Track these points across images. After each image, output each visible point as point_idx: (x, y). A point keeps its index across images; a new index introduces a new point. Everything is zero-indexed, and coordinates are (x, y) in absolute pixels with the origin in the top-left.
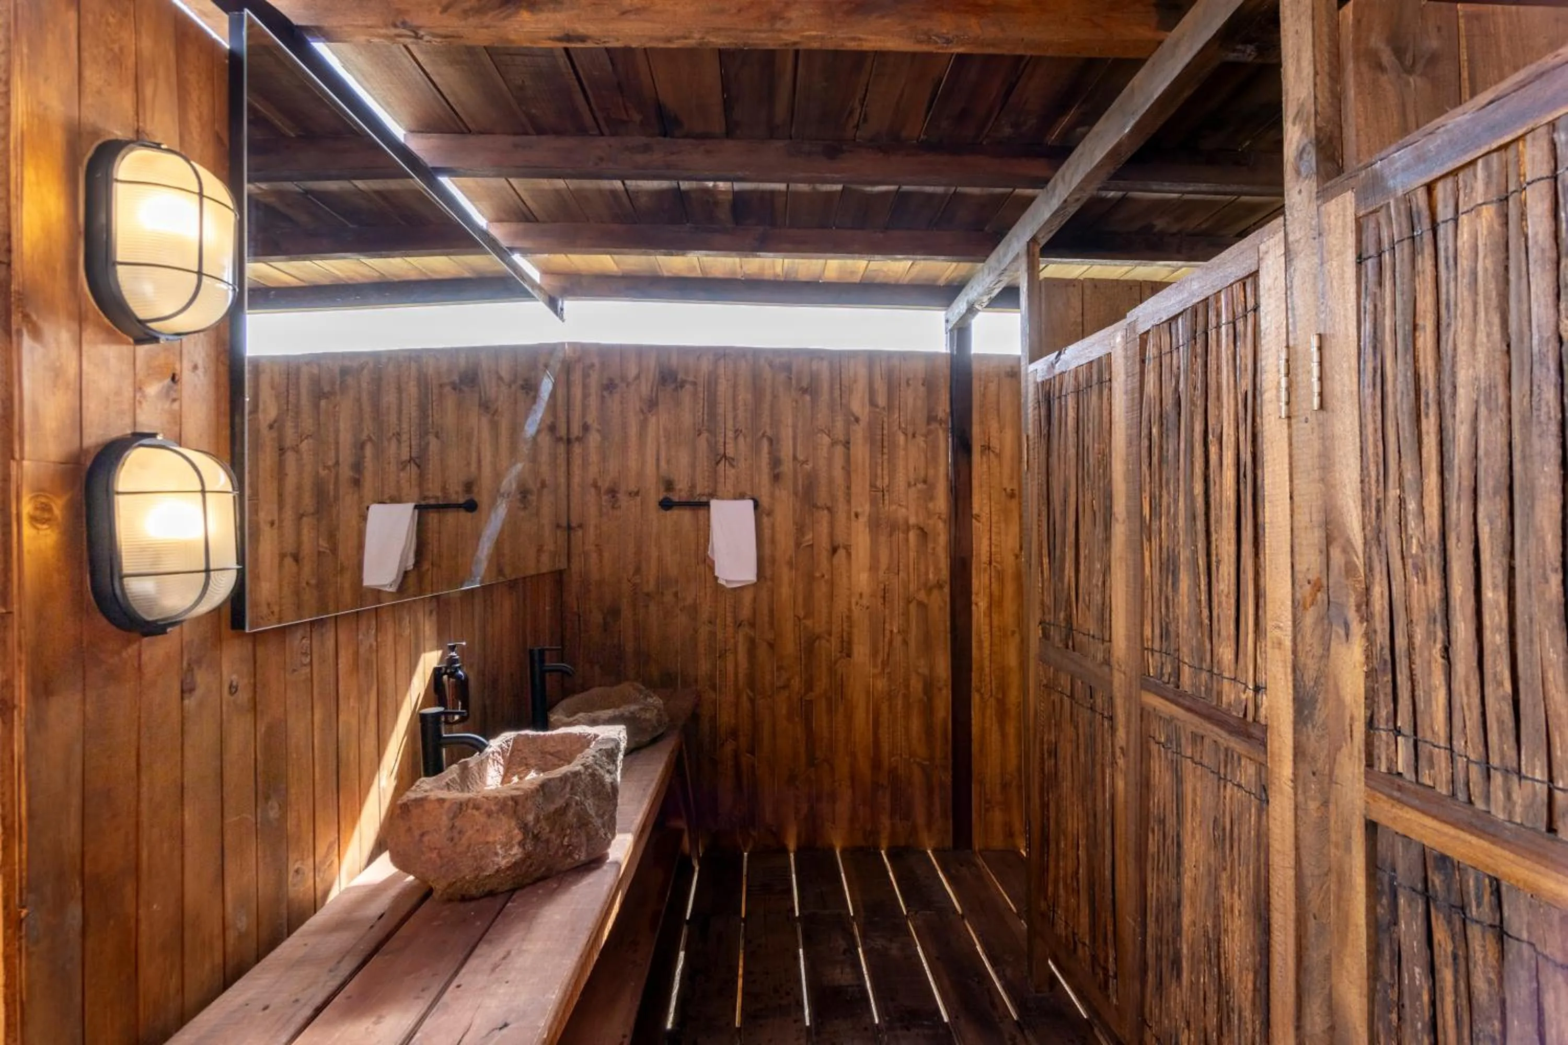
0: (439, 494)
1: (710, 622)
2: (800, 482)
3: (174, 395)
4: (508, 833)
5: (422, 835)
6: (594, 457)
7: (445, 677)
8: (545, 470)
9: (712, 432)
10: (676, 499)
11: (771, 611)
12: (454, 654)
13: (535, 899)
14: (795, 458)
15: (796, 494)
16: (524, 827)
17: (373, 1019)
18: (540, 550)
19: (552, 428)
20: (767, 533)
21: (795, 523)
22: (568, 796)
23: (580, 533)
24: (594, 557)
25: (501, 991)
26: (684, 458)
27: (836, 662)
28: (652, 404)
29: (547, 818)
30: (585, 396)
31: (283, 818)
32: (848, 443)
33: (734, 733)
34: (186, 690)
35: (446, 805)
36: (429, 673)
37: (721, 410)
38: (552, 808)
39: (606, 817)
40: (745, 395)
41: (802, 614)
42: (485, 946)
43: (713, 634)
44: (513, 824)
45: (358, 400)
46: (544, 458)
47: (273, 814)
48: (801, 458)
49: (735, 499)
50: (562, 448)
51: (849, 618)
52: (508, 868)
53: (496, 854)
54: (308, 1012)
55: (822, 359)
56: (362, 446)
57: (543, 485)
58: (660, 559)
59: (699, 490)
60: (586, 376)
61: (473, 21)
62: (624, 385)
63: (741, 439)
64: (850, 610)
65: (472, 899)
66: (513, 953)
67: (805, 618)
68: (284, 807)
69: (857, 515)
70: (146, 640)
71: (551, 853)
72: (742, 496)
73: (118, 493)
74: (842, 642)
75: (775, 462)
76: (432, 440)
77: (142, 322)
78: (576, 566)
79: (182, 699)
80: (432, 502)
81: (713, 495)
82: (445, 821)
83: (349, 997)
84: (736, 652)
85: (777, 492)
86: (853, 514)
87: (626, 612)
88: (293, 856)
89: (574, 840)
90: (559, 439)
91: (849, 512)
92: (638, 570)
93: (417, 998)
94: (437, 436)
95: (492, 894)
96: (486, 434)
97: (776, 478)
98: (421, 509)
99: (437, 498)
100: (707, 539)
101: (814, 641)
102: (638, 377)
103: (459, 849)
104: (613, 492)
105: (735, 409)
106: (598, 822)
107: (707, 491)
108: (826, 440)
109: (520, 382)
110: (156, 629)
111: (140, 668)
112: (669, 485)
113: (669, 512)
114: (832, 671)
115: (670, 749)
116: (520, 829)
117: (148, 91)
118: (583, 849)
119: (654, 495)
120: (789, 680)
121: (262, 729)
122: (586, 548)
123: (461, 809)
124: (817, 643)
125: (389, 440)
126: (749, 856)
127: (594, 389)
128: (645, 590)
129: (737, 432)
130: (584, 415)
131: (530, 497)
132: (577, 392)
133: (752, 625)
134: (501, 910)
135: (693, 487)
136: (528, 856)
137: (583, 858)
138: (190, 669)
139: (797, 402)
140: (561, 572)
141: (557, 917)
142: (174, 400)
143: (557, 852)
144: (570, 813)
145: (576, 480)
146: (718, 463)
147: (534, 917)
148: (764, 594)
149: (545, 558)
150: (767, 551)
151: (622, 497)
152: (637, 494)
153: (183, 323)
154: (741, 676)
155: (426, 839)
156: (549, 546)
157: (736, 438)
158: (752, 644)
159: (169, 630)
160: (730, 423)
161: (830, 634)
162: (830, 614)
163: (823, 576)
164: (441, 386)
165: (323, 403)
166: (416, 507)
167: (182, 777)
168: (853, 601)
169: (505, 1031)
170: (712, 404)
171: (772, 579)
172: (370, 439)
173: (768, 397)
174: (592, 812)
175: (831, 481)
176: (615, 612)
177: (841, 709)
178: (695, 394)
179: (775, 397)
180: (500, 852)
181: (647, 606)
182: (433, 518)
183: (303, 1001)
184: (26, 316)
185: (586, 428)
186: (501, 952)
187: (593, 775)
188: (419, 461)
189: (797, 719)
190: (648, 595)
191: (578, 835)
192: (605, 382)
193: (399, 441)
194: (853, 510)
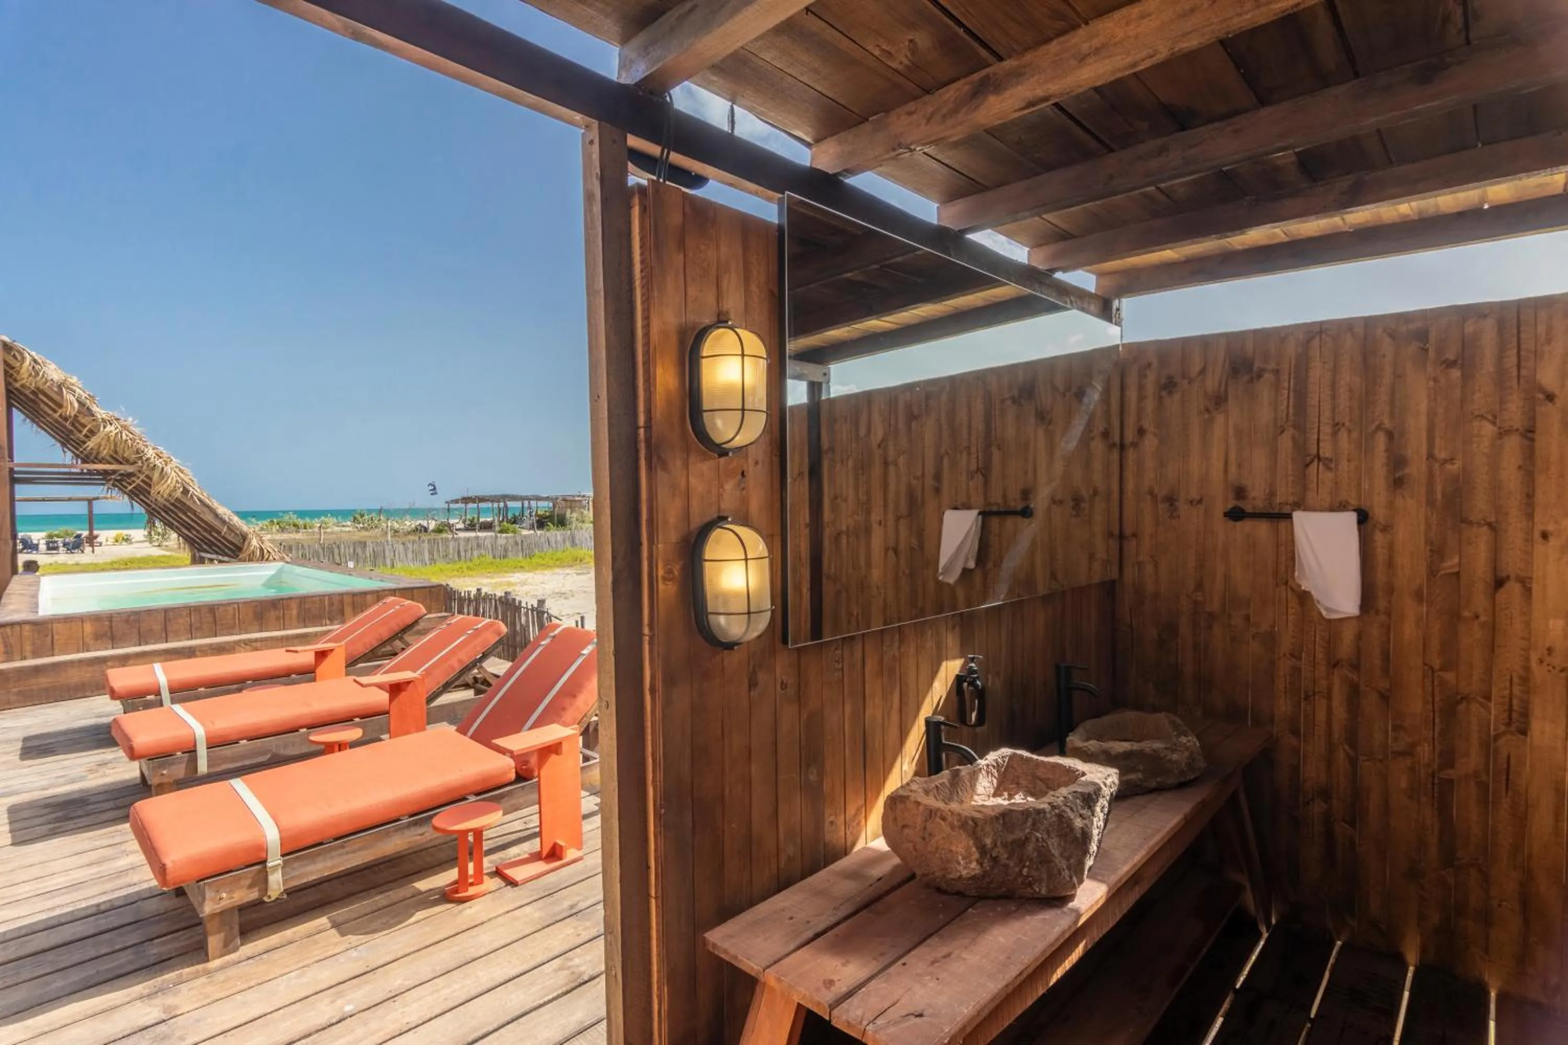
0: (1000, 501)
1: (1292, 655)
2: (1439, 488)
3: (743, 485)
4: (967, 848)
5: (904, 826)
6: (1150, 463)
7: (965, 684)
8: (1098, 478)
9: (1300, 428)
10: (1249, 509)
11: (1386, 656)
12: (973, 665)
13: (991, 914)
14: (1431, 456)
15: (1431, 502)
16: (983, 850)
17: (843, 961)
18: (1091, 557)
19: (1106, 434)
20: (1381, 554)
21: (1428, 542)
22: (1027, 831)
23: (1134, 543)
24: (1149, 569)
25: (931, 985)
26: (1259, 460)
27: (1497, 737)
28: (1219, 401)
29: (1005, 845)
30: (1141, 398)
31: (821, 782)
32: (1532, 430)
33: (1325, 794)
34: (752, 684)
35: (921, 808)
36: (951, 679)
37: (1313, 401)
38: (1010, 838)
39: (1072, 861)
40: (1348, 378)
41: (1436, 663)
42: (936, 939)
43: (1296, 670)
44: (971, 842)
45: (938, 420)
46: (1097, 465)
47: (813, 777)
48: (1442, 455)
49: (1332, 509)
50: (1115, 456)
51: (1525, 680)
52: (970, 878)
53: (959, 864)
54: (810, 934)
55: (1485, 316)
56: (941, 459)
57: (1096, 493)
58: (1227, 577)
59: (1278, 500)
60: (1142, 376)
61: (949, 122)
62: (1186, 382)
63: (1343, 435)
64: (1527, 669)
65: (945, 892)
66: (953, 956)
67: (1441, 670)
68: (821, 774)
69: (1545, 536)
70: (726, 652)
71: (1011, 878)
72: (1339, 507)
73: (706, 560)
74: (1511, 710)
75: (1397, 462)
76: (994, 450)
77: (719, 446)
78: (1130, 573)
79: (750, 691)
80: (994, 509)
81: (1301, 505)
82: (919, 820)
83: (837, 935)
84: (1329, 697)
85: (1399, 502)
86: (1537, 535)
87: (1185, 629)
88: (828, 812)
89: (1034, 873)
90: (1112, 446)
91: (1529, 532)
92: (1199, 586)
93: (875, 959)
94: (999, 449)
95: (960, 894)
96: (1042, 443)
97: (1397, 483)
98: (985, 514)
99: (998, 504)
100: (1292, 557)
101: (1459, 702)
102: (1203, 371)
103: (929, 849)
104: (1171, 500)
105: (1334, 397)
106: (1062, 863)
107: (1291, 499)
108: (1488, 429)
109: (1074, 390)
110: (730, 646)
111: (723, 669)
112: (1240, 492)
113: (1239, 524)
114: (1488, 745)
115: (1199, 799)
116: (977, 848)
117: (725, 283)
118: (1044, 885)
119: (1221, 503)
120: (1413, 745)
121: (805, 716)
122: (1141, 558)
123: (931, 816)
124: (1462, 707)
125: (961, 452)
126: (1342, 947)
127: (1150, 389)
128: (1208, 609)
129: (1336, 426)
130: (1139, 417)
131: (1083, 505)
132: (1132, 395)
133: (1356, 667)
134: (963, 912)
135: (1272, 494)
136: (985, 874)
137: (1044, 892)
138: (754, 673)
139: (1436, 380)
140: (1113, 583)
141: (1001, 939)
142: (743, 489)
143: (1015, 879)
144: (1030, 847)
145: (1130, 485)
146: (1307, 465)
147: (984, 931)
148: (1375, 631)
149: (1097, 566)
150: (1381, 576)
151: (1182, 506)
152: (1200, 501)
153: (739, 441)
154: (1336, 728)
155: (906, 831)
156: (1101, 554)
157: (1335, 434)
158: (1354, 694)
159: (736, 648)
160: (1326, 415)
161: (1488, 698)
162: (1489, 670)
163: (1477, 617)
164: (1003, 401)
165: (914, 424)
166: (980, 513)
167: (750, 743)
168: (1534, 658)
169: (918, 1020)
170: (1301, 395)
171: (1389, 614)
172: (947, 453)
173: (1387, 378)
174: (1056, 852)
175: (1496, 487)
176: (1171, 629)
177: (1506, 803)
178: (1277, 386)
179: (1398, 376)
180: (962, 862)
181: (1210, 627)
182: (995, 522)
183: (811, 924)
184: (659, 457)
185: (1141, 432)
186: (945, 950)
187: (1060, 816)
188: (985, 471)
189: (1424, 799)
190: (1211, 615)
191: (1037, 869)
192: (1163, 381)
193: (969, 454)
194: (1539, 528)
